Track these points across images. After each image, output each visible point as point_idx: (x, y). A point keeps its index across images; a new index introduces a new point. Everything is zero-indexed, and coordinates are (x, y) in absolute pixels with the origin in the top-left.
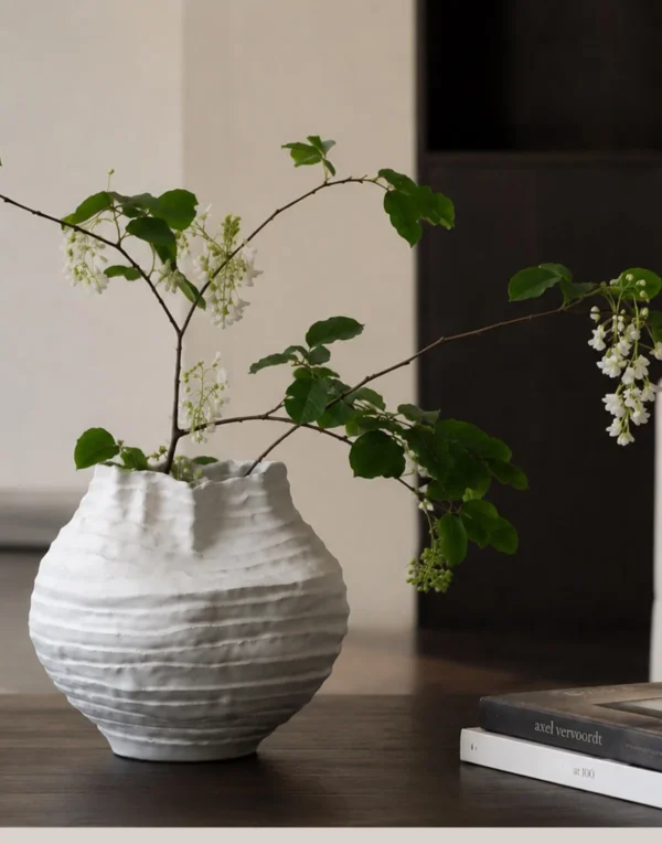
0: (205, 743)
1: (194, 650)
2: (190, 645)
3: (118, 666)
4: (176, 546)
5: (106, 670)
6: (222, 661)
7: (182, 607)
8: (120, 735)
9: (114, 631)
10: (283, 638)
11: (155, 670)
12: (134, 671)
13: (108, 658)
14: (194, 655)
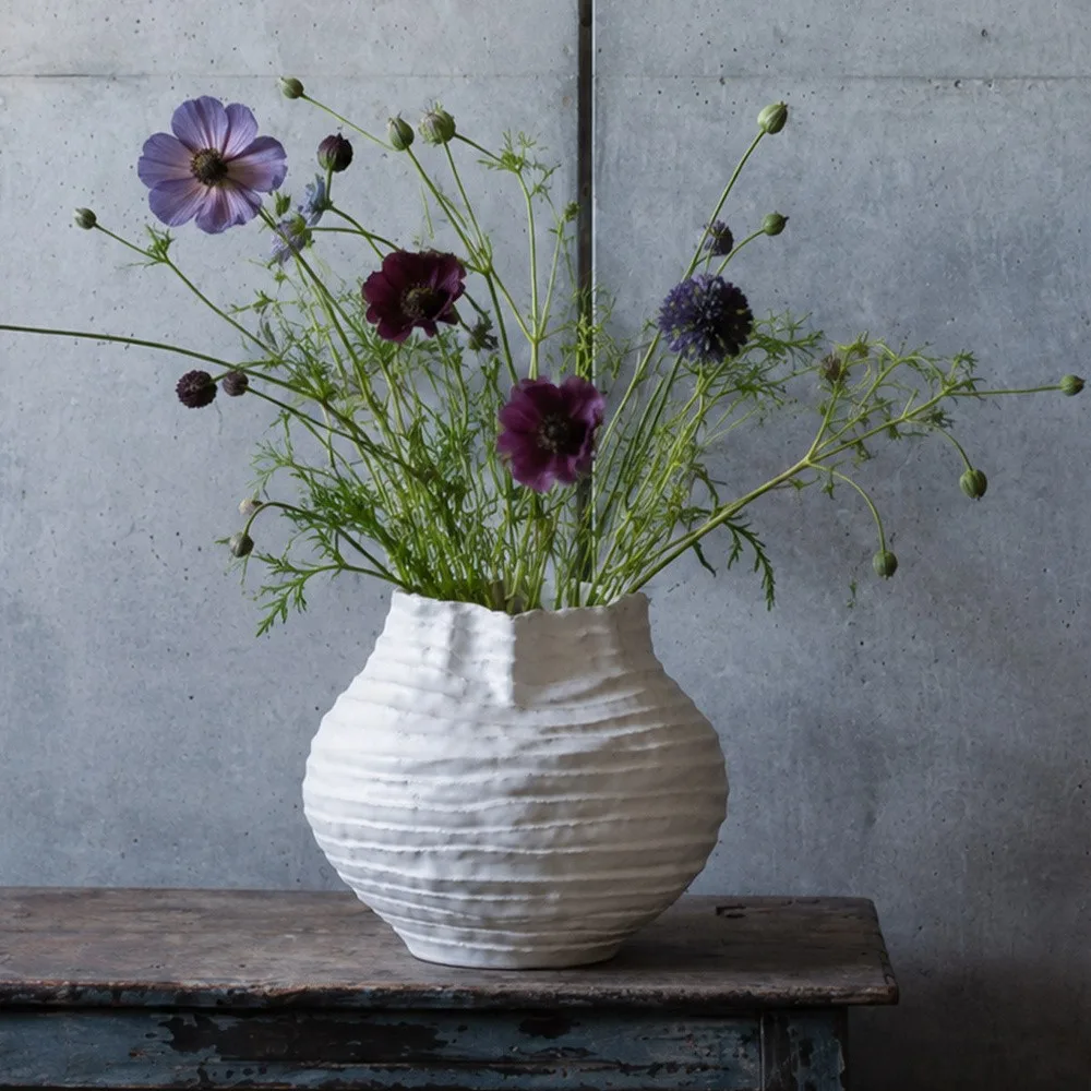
0: (528, 949)
1: (511, 832)
2: (508, 825)
3: (416, 849)
4: (489, 696)
5: (401, 853)
6: (549, 846)
7: (498, 777)
8: (423, 938)
9: (409, 804)
10: (631, 821)
11: (463, 855)
12: (434, 854)
13: (403, 838)
14: (514, 838)
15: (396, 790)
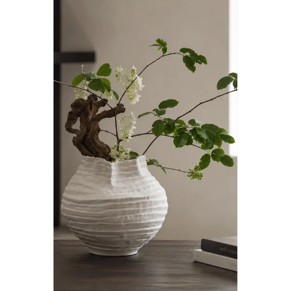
2: (110, 217)
7: (107, 204)
15: (82, 208)
